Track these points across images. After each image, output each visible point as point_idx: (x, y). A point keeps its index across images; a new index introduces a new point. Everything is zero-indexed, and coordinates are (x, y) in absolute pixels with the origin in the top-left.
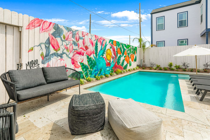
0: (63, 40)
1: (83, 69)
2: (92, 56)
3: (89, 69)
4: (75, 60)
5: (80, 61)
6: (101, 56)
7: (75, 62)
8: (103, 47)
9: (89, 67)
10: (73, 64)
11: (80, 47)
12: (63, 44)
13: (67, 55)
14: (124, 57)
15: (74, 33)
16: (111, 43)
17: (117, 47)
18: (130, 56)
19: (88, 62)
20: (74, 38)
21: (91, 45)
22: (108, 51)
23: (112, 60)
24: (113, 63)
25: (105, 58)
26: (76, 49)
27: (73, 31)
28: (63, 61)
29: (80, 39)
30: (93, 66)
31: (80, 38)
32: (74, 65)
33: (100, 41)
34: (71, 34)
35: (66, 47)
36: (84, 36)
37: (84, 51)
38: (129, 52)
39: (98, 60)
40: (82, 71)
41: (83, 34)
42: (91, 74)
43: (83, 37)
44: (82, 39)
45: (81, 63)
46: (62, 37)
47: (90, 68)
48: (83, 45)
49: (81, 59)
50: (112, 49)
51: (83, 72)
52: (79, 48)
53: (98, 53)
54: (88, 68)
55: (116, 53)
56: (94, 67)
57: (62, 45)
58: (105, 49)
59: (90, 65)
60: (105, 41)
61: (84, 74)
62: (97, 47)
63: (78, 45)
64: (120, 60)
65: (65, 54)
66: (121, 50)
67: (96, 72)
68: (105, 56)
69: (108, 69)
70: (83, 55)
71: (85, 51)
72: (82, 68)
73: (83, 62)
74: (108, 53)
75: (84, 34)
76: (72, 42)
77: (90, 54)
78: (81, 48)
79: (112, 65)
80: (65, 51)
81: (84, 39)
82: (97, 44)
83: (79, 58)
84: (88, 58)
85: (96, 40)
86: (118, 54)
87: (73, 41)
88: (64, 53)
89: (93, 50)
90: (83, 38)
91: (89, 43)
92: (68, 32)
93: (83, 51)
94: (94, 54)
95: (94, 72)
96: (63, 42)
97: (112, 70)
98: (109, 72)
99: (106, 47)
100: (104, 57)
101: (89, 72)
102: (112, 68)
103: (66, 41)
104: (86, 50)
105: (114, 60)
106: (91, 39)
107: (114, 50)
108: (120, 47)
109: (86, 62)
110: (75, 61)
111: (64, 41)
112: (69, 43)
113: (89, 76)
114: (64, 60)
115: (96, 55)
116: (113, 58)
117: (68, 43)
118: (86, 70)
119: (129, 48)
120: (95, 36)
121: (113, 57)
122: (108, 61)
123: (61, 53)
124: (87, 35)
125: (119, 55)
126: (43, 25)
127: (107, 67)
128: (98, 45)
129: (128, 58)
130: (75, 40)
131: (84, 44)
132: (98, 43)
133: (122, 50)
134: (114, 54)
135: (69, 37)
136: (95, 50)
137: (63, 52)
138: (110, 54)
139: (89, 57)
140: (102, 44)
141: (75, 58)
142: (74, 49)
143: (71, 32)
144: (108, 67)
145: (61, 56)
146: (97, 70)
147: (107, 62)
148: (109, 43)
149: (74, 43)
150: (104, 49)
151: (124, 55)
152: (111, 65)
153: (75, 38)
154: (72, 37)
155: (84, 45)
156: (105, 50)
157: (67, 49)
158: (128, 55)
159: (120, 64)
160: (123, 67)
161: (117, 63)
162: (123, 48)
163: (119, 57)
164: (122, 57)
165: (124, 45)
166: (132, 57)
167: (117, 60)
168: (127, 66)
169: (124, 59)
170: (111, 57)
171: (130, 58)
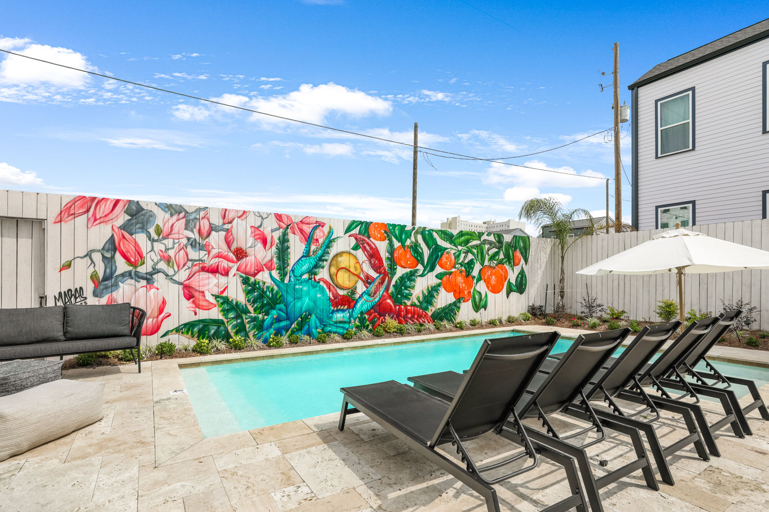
0: (156, 237)
1: (225, 312)
2: (264, 277)
3: (253, 315)
4: (197, 288)
5: (216, 291)
6: (306, 276)
7: (197, 294)
8: (313, 248)
9: (251, 309)
10: (188, 299)
11: (214, 252)
12: (155, 249)
13: (167, 275)
14: (439, 276)
15: (192, 217)
16: (356, 231)
17: (391, 244)
18: (475, 273)
19: (248, 293)
20: (192, 231)
21: (260, 245)
22: (340, 259)
23: (361, 288)
24: (366, 297)
25: (326, 282)
26: (199, 260)
27: (187, 212)
28: (153, 290)
29: (213, 233)
30: (266, 304)
31: (212, 228)
32: (193, 302)
33: (301, 231)
34: (181, 221)
35: (164, 257)
36: (230, 222)
37: (231, 264)
38: (470, 256)
39: (290, 290)
40: (221, 317)
41: (224, 217)
42: (260, 327)
43: (224, 224)
44: (222, 230)
45: (216, 297)
46: (152, 230)
47: (255, 310)
48: (225, 247)
49: (218, 285)
50: (364, 249)
51: (225, 321)
52: (211, 255)
53: (289, 268)
54: (246, 312)
55: (386, 264)
56: (273, 308)
57: (152, 250)
58: (326, 253)
59: (254, 302)
60: (326, 229)
61: (230, 328)
62: (288, 248)
63: (206, 248)
64: (413, 287)
65: (161, 275)
66: (416, 251)
67: (283, 324)
68: (323, 274)
69: (339, 316)
70: (226, 273)
71: (232, 261)
72: (223, 310)
73: (225, 294)
74: (342, 265)
75: (230, 216)
76: (185, 241)
77: (253, 270)
78: (219, 256)
79: (362, 305)
80: (162, 265)
81: (228, 231)
82: (284, 240)
83: (210, 285)
84: (245, 281)
85: (280, 227)
86: (399, 268)
87: (189, 239)
88: (156, 271)
89: (269, 258)
90: (226, 226)
91: (251, 241)
92: (172, 215)
93: (225, 264)
94: (270, 269)
95: (272, 324)
96: (155, 244)
97: (362, 320)
98: (347, 326)
99: (328, 247)
100: (317, 278)
101: (249, 322)
102: (362, 313)
103: (165, 241)
104: (239, 259)
105: (372, 288)
106: (260, 226)
107: (373, 255)
108: (408, 242)
109: (237, 293)
110: (196, 290)
111: (157, 241)
112: (174, 243)
113: (251, 334)
114: (158, 289)
115: (283, 274)
116: (368, 281)
117: (170, 246)
118: (238, 316)
119: (467, 242)
120: (279, 217)
121: (368, 277)
122: (341, 292)
123: (150, 270)
124: (244, 217)
125: (400, 272)
126: (96, 208)
127: (338, 311)
128: (291, 243)
129: (460, 279)
130: (194, 235)
131: (229, 244)
132: (291, 236)
133: (426, 253)
134: (377, 267)
135: (175, 230)
136: (275, 260)
137: (154, 269)
138: (352, 270)
139: (252, 279)
140: (309, 239)
141: (195, 283)
142: (192, 260)
143: (182, 215)
144: (343, 311)
145: (149, 279)
146: (288, 318)
147: (336, 296)
148: (347, 231)
149: (193, 244)
150: (320, 252)
151: (439, 270)
152: (359, 305)
153: (196, 231)
154: (186, 229)
155: (229, 247)
156: (323, 255)
157: (168, 260)
158: (463, 269)
159: (409, 303)
160: (430, 314)
161: (390, 297)
162: (430, 243)
163: (402, 278)
164: (422, 276)
165: (435, 235)
166: (491, 275)
167: (391, 289)
168: (459, 308)
169: (439, 285)
170: (355, 278)
171: (475, 281)
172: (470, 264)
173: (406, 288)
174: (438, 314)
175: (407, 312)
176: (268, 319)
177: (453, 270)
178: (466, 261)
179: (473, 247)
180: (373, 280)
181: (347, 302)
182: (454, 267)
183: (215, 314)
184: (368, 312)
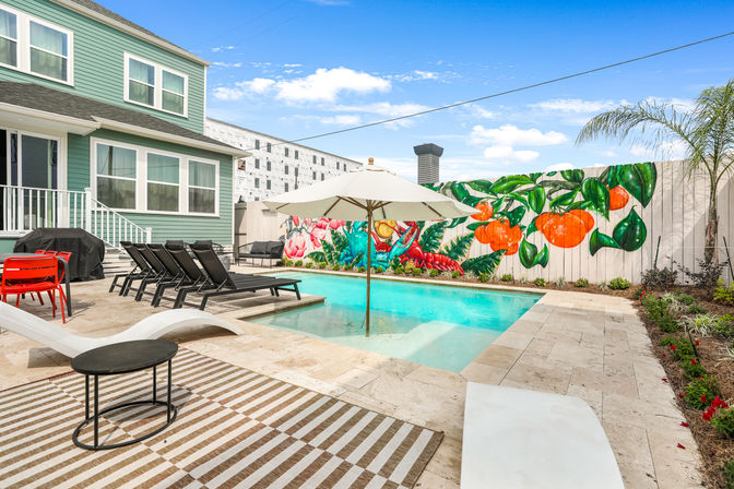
1: (324, 248)
2: (340, 230)
3: (335, 252)
5: (321, 238)
6: (361, 229)
7: (315, 239)
9: (335, 248)
10: (312, 242)
13: (306, 230)
14: (471, 227)
18: (526, 222)
19: (334, 239)
23: (395, 237)
24: (399, 244)
25: (372, 233)
26: (316, 222)
30: (341, 246)
32: (314, 243)
37: (327, 224)
38: (517, 204)
39: (352, 238)
40: (323, 251)
42: (338, 258)
45: (322, 241)
49: (322, 235)
51: (325, 253)
52: (320, 219)
53: (353, 224)
54: (333, 249)
56: (344, 248)
59: (336, 244)
61: (326, 257)
64: (441, 238)
65: (304, 230)
67: (349, 258)
69: (380, 257)
70: (325, 228)
71: (327, 222)
73: (325, 240)
74: (383, 221)
77: (336, 226)
79: (397, 250)
80: (304, 225)
83: (319, 234)
84: (332, 232)
86: (428, 221)
88: (303, 228)
93: (325, 223)
94: (343, 225)
95: (344, 258)
97: (396, 262)
98: (384, 264)
101: (334, 256)
102: (396, 256)
104: (330, 220)
105: (404, 237)
109: (329, 240)
110: (315, 237)
114: (303, 237)
115: (349, 228)
116: (401, 232)
118: (330, 252)
119: (513, 188)
121: (401, 229)
122: (382, 240)
123: (301, 227)
125: (428, 224)
127: (380, 253)
129: (500, 230)
139: (335, 231)
141: (314, 233)
144: (383, 253)
145: (300, 231)
146: (352, 255)
147: (378, 242)
152: (394, 250)
157: (306, 223)
158: (505, 218)
159: (437, 251)
160: (460, 263)
161: (419, 245)
162: (461, 195)
163: (430, 230)
164: (451, 227)
165: (467, 187)
166: (556, 224)
167: (420, 239)
168: (499, 260)
169: (471, 236)
170: (391, 230)
171: (525, 232)
172: (518, 213)
173: (434, 238)
174: (470, 264)
175: (435, 259)
176: (342, 254)
177: (491, 220)
178: (510, 210)
179: (522, 192)
180: (405, 231)
181: (385, 247)
182: (492, 217)
183: (321, 249)
184: (401, 256)
